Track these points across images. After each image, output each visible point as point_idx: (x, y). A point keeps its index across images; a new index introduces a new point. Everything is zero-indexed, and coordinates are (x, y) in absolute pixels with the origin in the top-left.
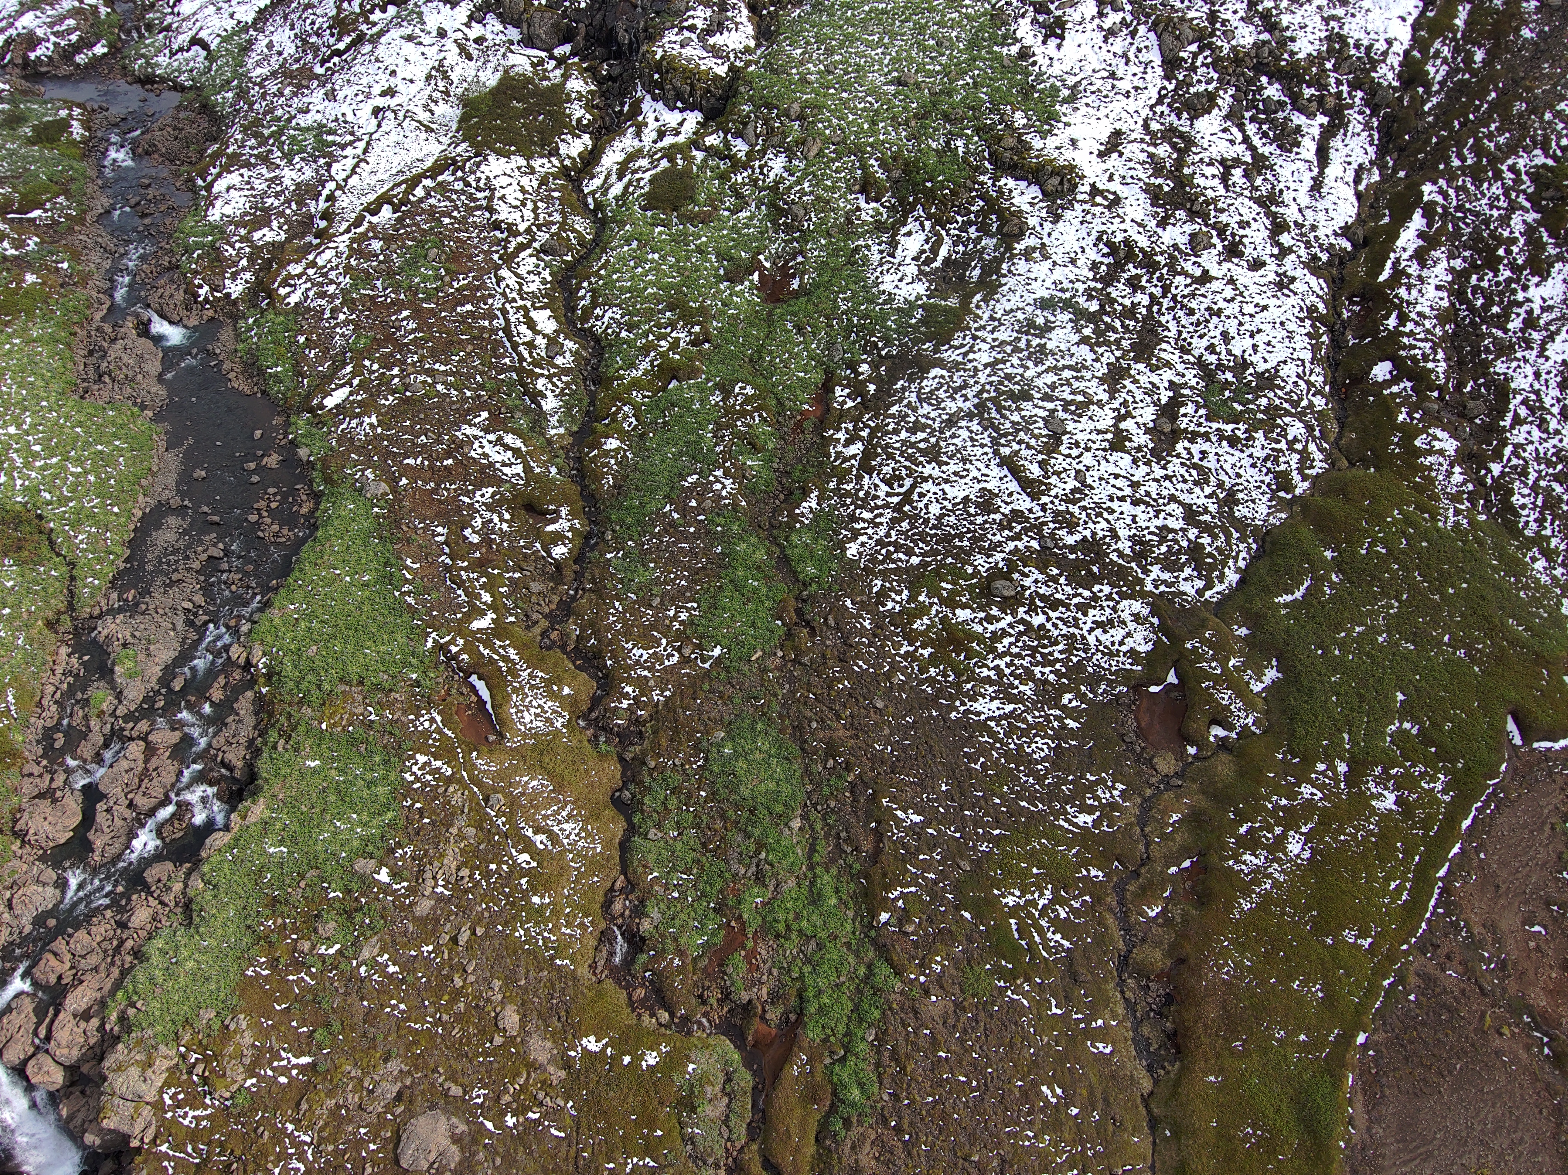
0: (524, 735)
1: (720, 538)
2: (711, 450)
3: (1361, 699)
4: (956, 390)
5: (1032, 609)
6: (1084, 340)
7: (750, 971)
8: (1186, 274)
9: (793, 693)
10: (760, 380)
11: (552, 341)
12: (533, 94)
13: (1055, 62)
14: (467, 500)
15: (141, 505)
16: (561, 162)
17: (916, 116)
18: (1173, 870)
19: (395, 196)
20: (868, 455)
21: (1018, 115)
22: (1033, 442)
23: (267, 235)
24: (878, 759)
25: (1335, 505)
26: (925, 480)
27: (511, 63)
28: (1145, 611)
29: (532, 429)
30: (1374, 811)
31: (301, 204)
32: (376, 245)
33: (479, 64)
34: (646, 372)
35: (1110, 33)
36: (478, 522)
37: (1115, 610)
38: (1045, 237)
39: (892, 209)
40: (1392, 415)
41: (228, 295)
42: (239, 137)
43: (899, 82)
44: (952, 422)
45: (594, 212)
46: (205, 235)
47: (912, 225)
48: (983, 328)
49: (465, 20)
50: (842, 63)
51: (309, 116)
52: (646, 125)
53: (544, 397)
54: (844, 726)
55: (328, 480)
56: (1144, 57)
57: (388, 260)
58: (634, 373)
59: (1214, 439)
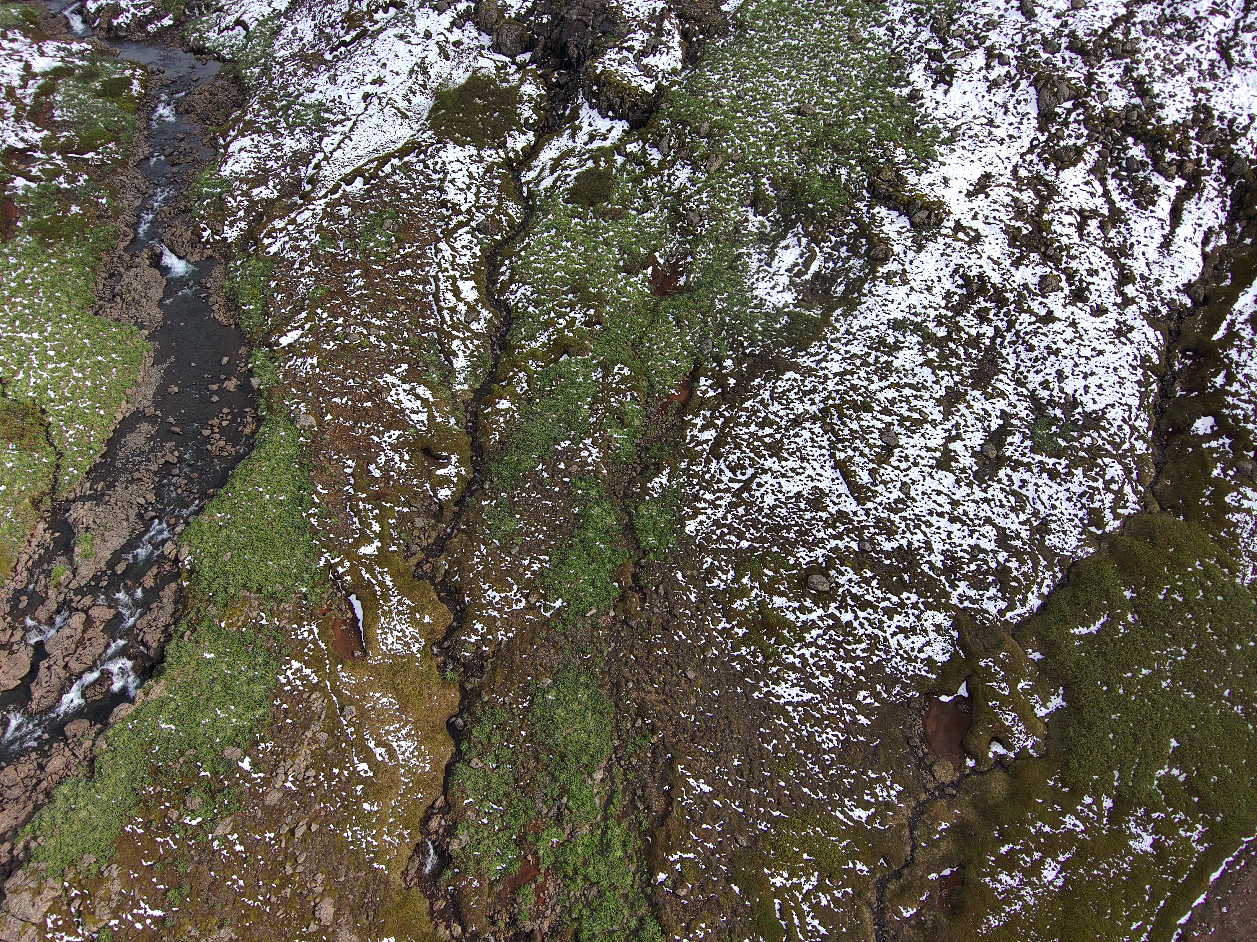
0: (385, 655)
1: (580, 501)
2: (585, 421)
3: (1137, 740)
4: (806, 393)
5: (843, 606)
6: (928, 363)
7: (537, 903)
8: (1031, 312)
9: (616, 651)
10: (637, 363)
11: (471, 308)
12: (492, 93)
13: (941, 107)
14: (376, 439)
15: (124, 409)
16: (507, 154)
17: (809, 143)
18: (933, 876)
19: (368, 171)
20: (719, 442)
21: (900, 151)
22: (866, 451)
23: (263, 192)
24: (680, 726)
25: (1141, 547)
26: (765, 472)
27: (479, 65)
28: (947, 624)
29: (441, 383)
32: (345, 211)
33: (454, 63)
34: (543, 345)
35: (994, 84)
36: (382, 460)
37: (918, 618)
38: (907, 264)
39: (776, 223)
40: (1207, 469)
41: (225, 239)
42: (257, 107)
43: (798, 112)
44: (797, 422)
45: (527, 198)
46: (215, 187)
47: (790, 240)
48: (838, 340)
49: (448, 25)
50: (752, 90)
51: (313, 95)
52: (581, 128)
53: (456, 356)
54: (656, 690)
55: (270, 408)
56: (1022, 108)
57: (352, 224)
58: (533, 344)
59: (1035, 470)
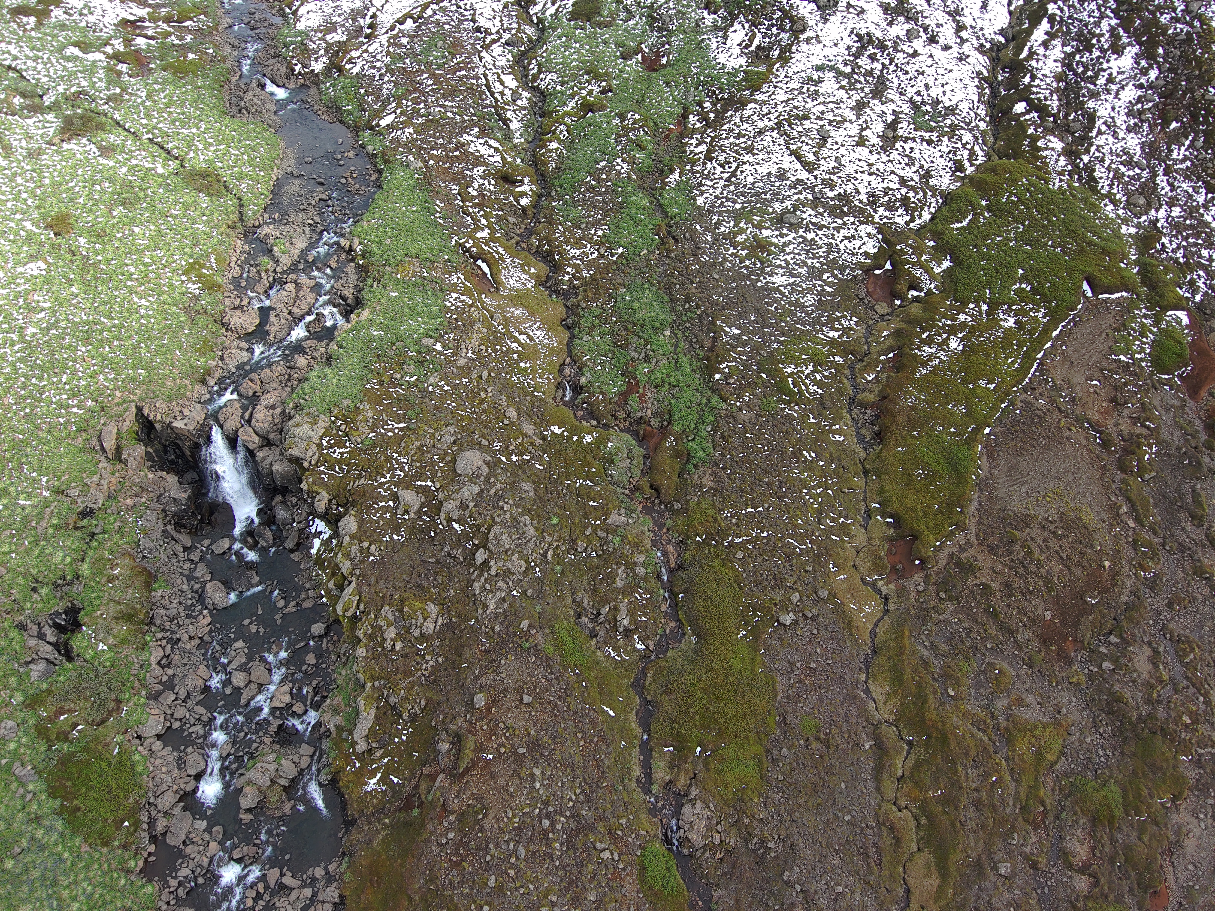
0: (510, 290)
1: (621, 194)
2: (614, 149)
3: (997, 271)
4: (764, 116)
5: (808, 230)
6: (842, 87)
7: (641, 403)
8: (904, 52)
9: (665, 271)
10: (643, 111)
11: (514, 92)
14: (469, 173)
15: (275, 174)
18: (883, 357)
19: (414, 14)
20: (709, 151)
22: (810, 142)
23: (335, 37)
24: (715, 303)
25: (988, 177)
26: (745, 163)
28: (874, 231)
29: (505, 138)
30: (1001, 327)
31: (354, 20)
32: (404, 41)
34: (573, 108)
36: (476, 185)
37: (856, 230)
38: (819, 31)
39: (724, 18)
40: (1024, 130)
41: (313, 71)
44: (761, 132)
45: (537, 24)
46: (296, 36)
47: (737, 26)
48: (780, 82)
53: (511, 121)
54: (696, 287)
55: (386, 162)
57: (412, 48)
58: (566, 108)
59: (918, 141)
